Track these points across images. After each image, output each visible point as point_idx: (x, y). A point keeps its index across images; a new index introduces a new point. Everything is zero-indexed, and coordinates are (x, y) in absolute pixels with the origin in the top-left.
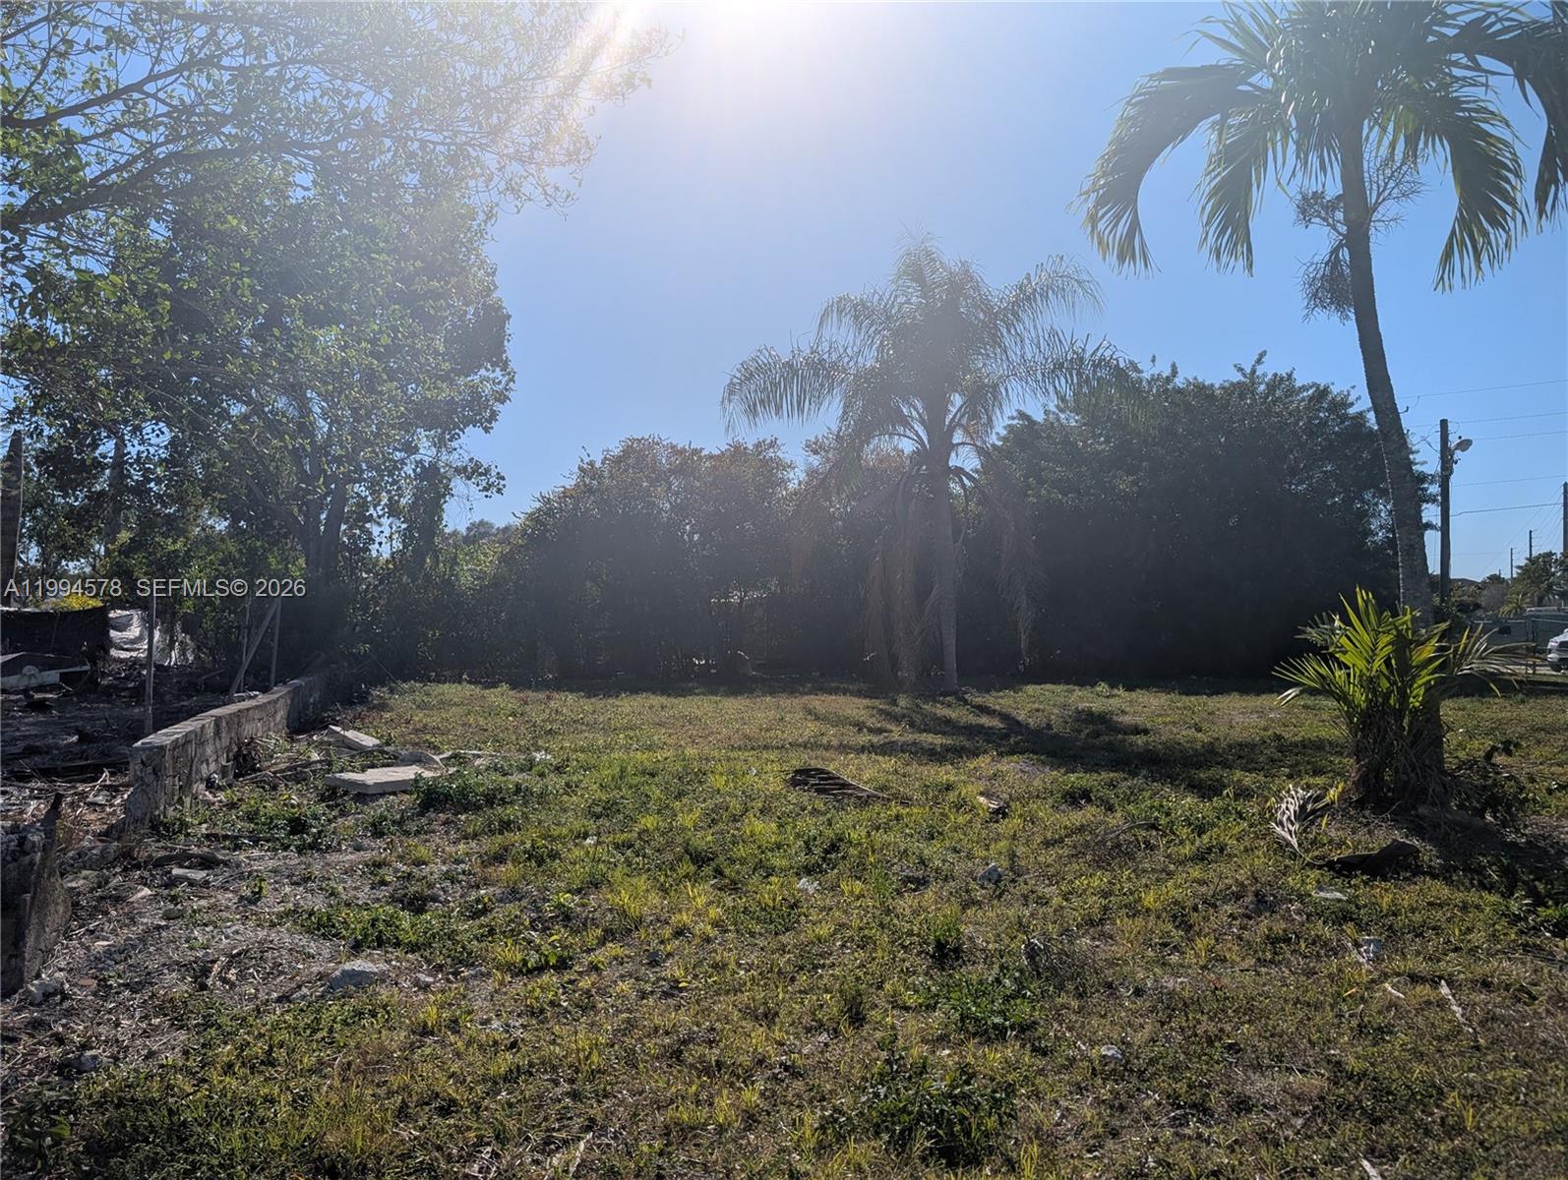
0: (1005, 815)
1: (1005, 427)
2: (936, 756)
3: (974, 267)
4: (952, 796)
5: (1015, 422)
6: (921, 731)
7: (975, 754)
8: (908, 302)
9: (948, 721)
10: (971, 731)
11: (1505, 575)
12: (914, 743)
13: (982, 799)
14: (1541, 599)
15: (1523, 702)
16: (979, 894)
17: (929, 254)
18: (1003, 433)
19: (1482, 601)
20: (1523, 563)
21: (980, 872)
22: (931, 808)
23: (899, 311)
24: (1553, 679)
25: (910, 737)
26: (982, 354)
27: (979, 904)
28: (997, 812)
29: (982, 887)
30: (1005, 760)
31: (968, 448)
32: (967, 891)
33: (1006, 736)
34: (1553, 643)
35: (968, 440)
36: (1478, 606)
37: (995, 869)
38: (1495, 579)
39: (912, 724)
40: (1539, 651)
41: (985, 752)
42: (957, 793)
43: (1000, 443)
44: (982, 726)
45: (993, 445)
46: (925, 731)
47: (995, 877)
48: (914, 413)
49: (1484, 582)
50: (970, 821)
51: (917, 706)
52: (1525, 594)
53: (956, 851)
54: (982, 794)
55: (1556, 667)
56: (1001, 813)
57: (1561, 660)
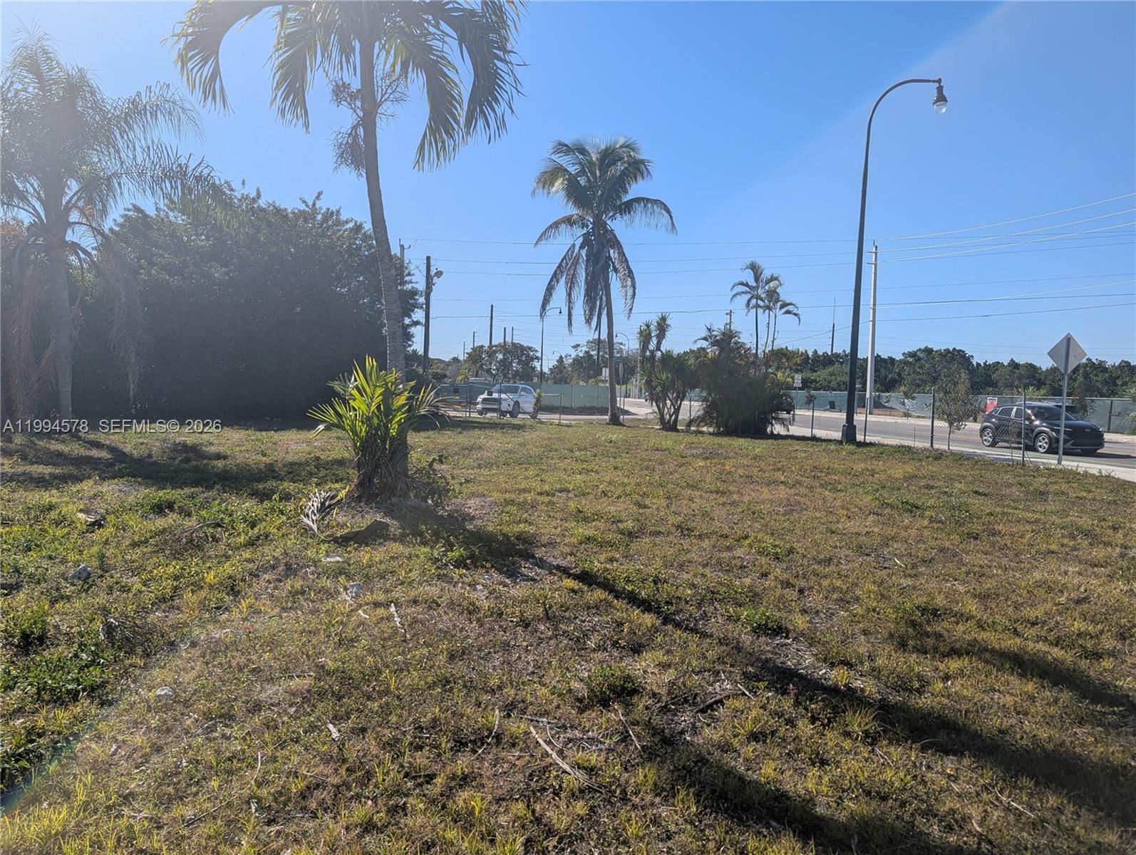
0: (100, 526)
1: (122, 216)
2: (41, 483)
3: (90, 75)
4: (53, 515)
5: (131, 213)
6: (32, 463)
7: (79, 479)
8: (25, 90)
9: (60, 454)
10: (79, 461)
11: (461, 358)
12: (24, 474)
13: (81, 515)
14: (477, 373)
15: (460, 433)
16: (69, 590)
17: (46, 52)
18: (121, 220)
19: (448, 373)
20: (470, 351)
21: (72, 572)
22: (31, 526)
23: (15, 96)
24: (478, 420)
25: (20, 469)
26: (97, 150)
27: (68, 598)
28: (93, 524)
29: (73, 584)
30: (106, 483)
31: (84, 228)
32: (58, 589)
33: (112, 465)
34: (479, 399)
35: (84, 221)
36: (445, 376)
37: (85, 569)
38: (455, 360)
39: (24, 458)
40: (471, 402)
41: (89, 478)
42: (57, 512)
43: (117, 229)
44: (91, 457)
45: (111, 229)
46: (37, 463)
47: (85, 575)
48: (31, 190)
49: (449, 361)
50: (68, 533)
51: (33, 442)
52: (469, 370)
53: (50, 558)
54: (81, 511)
55: (480, 413)
56: (98, 524)
57: (483, 409)
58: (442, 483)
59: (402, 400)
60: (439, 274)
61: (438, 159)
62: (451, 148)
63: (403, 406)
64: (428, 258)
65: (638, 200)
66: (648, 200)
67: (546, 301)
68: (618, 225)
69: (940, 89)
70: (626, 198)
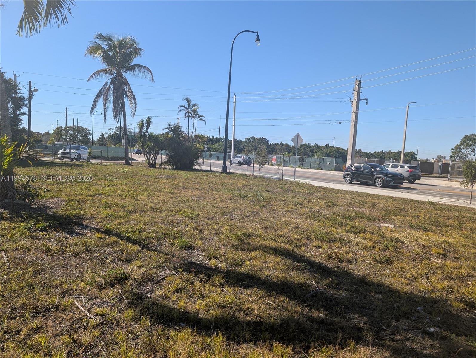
11: (50, 132)
14: (59, 140)
15: (48, 168)
19: (43, 139)
20: (55, 129)
24: (59, 162)
34: (60, 152)
36: (41, 141)
38: (47, 133)
40: (55, 154)
49: (44, 134)
52: (55, 138)
55: (60, 159)
57: (61, 157)
58: (34, 192)
59: (10, 150)
60: (36, 90)
61: (31, 32)
62: (38, 27)
63: (11, 154)
64: (30, 82)
65: (137, 65)
66: (142, 66)
67: (93, 108)
68: (128, 76)
69: (258, 36)
70: (132, 64)
